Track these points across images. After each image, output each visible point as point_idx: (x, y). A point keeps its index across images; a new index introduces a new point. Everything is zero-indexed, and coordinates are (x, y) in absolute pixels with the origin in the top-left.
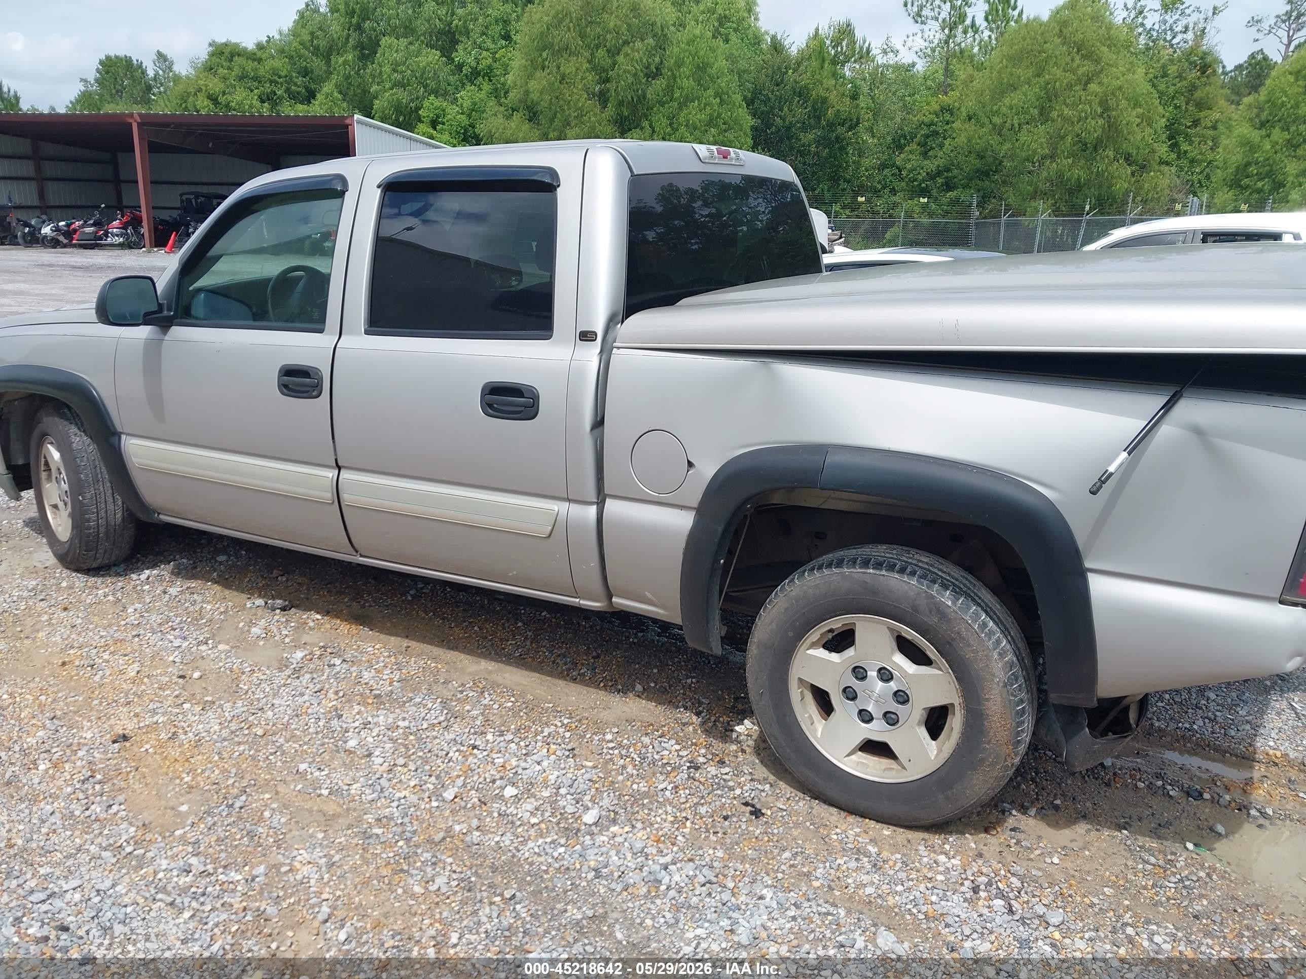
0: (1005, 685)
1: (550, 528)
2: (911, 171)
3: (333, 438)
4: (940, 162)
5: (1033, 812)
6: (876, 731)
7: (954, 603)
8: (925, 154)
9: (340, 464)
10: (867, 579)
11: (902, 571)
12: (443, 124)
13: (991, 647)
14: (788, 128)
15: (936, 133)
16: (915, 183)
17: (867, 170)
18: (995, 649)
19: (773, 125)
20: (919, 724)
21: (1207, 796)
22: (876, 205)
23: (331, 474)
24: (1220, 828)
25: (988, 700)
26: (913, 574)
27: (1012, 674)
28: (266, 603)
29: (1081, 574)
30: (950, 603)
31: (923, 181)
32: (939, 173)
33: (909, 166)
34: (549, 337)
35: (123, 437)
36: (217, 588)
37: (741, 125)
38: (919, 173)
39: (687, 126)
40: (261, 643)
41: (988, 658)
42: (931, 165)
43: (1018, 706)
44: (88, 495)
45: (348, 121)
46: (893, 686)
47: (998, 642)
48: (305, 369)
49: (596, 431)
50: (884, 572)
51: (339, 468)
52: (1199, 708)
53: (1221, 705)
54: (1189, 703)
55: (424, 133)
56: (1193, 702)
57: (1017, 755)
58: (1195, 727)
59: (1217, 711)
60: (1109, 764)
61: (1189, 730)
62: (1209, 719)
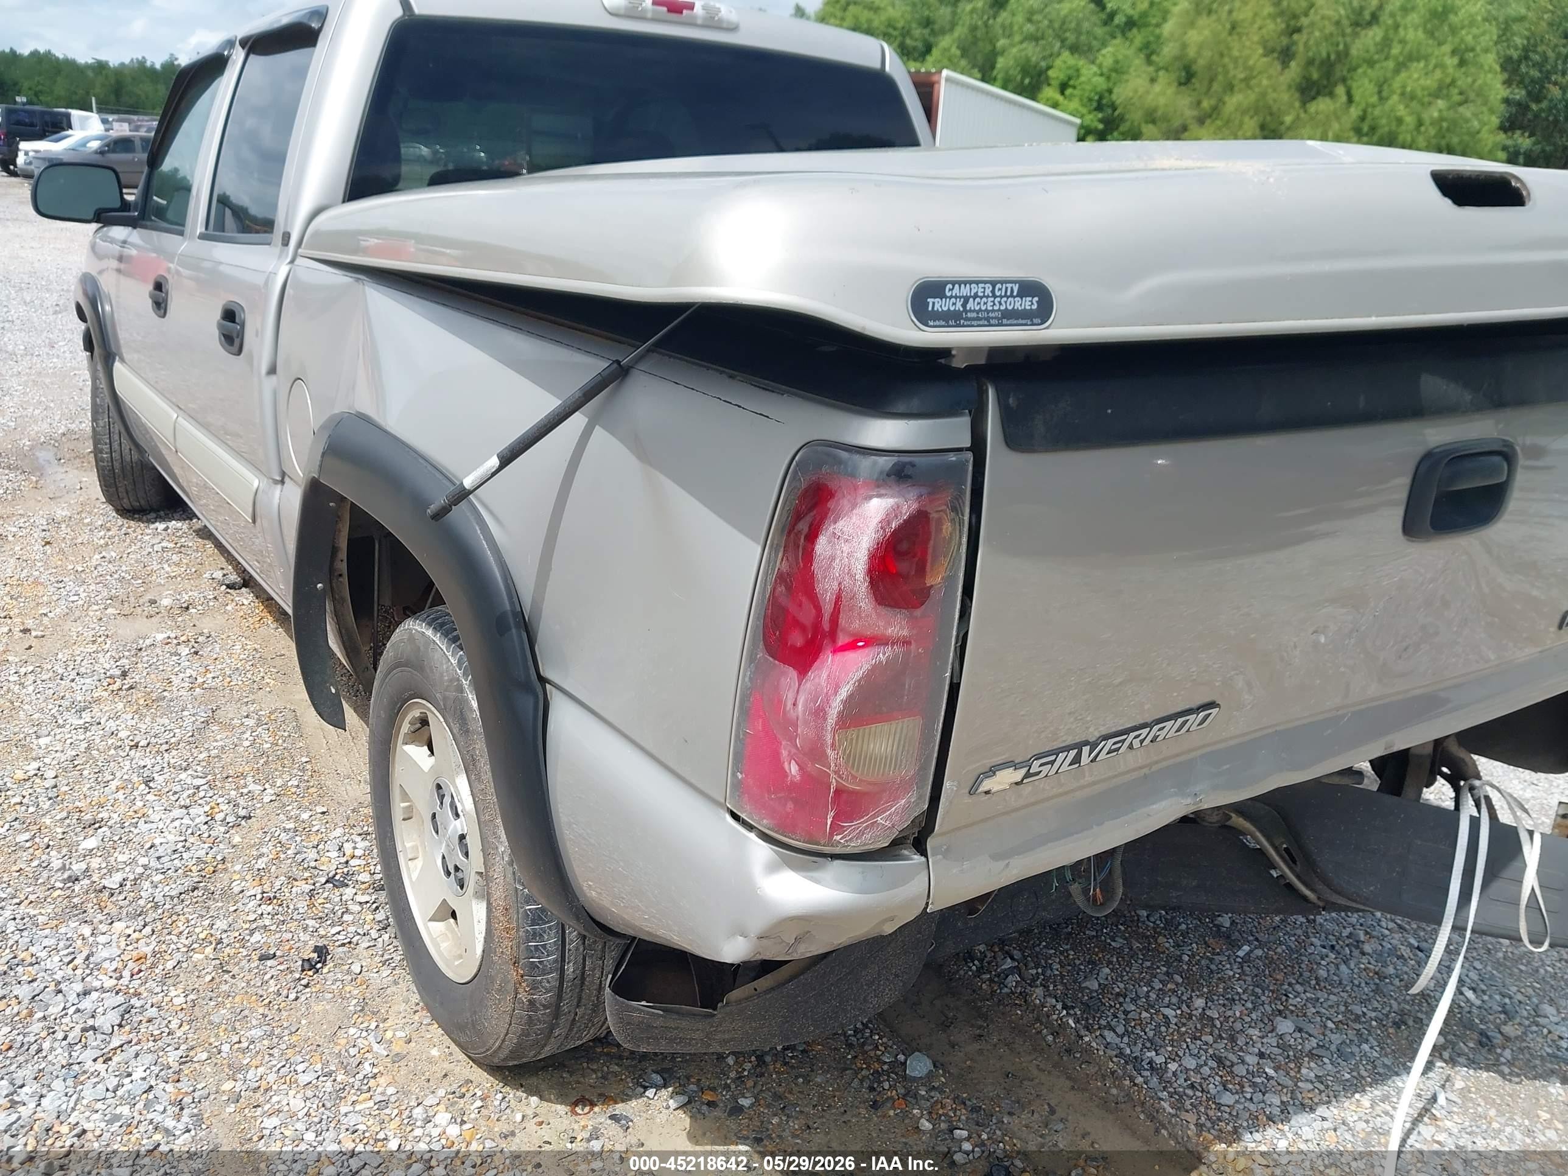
0: (511, 862)
6: (452, 894)
10: (423, 643)
12: (1075, 87)
19: (1545, 97)
20: (477, 896)
23: (176, 415)
28: (224, 576)
37: (1487, 97)
39: (1402, 94)
43: (528, 902)
46: (459, 826)
48: (160, 280)
51: (179, 409)
52: (1233, 1039)
53: (1283, 1047)
54: (1226, 1026)
55: (1048, 100)
56: (1238, 1026)
57: (534, 987)
58: (1173, 1066)
59: (1261, 1055)
60: (916, 1074)
61: (1152, 1069)
62: (1220, 1061)
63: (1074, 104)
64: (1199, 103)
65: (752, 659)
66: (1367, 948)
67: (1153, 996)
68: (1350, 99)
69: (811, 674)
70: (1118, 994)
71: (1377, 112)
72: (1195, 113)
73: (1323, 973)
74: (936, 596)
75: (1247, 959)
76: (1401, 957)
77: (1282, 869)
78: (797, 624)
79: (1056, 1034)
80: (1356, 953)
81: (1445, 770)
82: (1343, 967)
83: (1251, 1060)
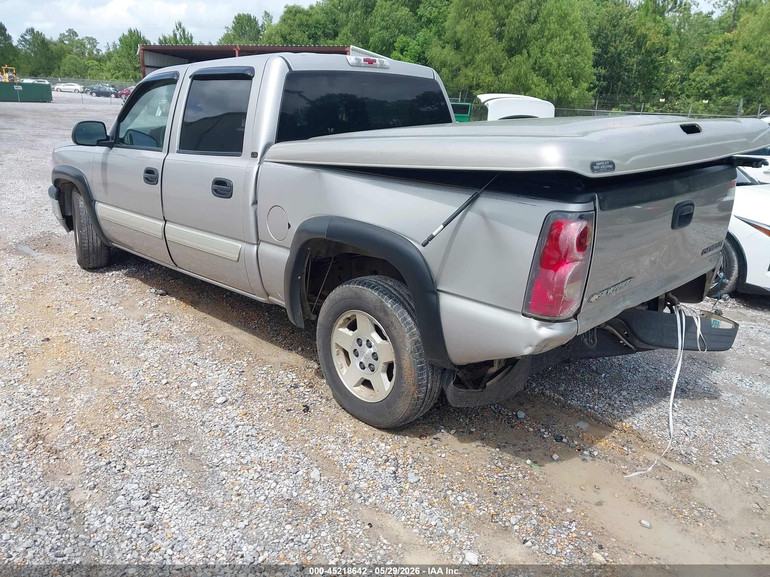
0: (412, 352)
1: (237, 256)
2: (699, 83)
3: (162, 205)
4: (720, 77)
5: (453, 432)
6: (367, 374)
7: (392, 306)
8: (709, 72)
9: (166, 219)
10: (358, 291)
11: (373, 288)
12: (407, 51)
13: (406, 331)
14: (619, 54)
15: (718, 58)
16: (701, 90)
17: (671, 82)
18: (408, 332)
19: (609, 52)
20: (382, 371)
21: (564, 440)
22: (675, 105)
23: (162, 224)
24: (555, 456)
25: (404, 359)
26: (377, 290)
27: (416, 347)
28: (156, 291)
29: (436, 292)
30: (389, 306)
31: (707, 89)
32: (718, 85)
33: (698, 79)
34: (239, 155)
35: (96, 202)
36: (140, 282)
37: (586, 53)
38: (704, 84)
39: (551, 52)
40: (139, 308)
41: (404, 337)
42: (713, 79)
43: (418, 365)
44: (84, 231)
45: (347, 49)
46: (372, 350)
47: (411, 329)
48: (152, 169)
49: (255, 206)
50: (365, 288)
51: (166, 221)
52: (610, 398)
53: (626, 399)
54: (607, 395)
55: (395, 57)
56: (610, 395)
57: (420, 392)
58: (596, 407)
59: (620, 401)
60: (521, 417)
61: (590, 408)
62: (609, 404)
63: (408, 59)
64: (464, 58)
65: (535, 270)
66: (640, 370)
67: (581, 390)
68: (529, 56)
69: (559, 271)
70: (571, 391)
71: (541, 60)
72: (463, 62)
73: (629, 378)
74: (588, 248)
75: (605, 377)
76: (650, 372)
77: (623, 341)
78: (553, 258)
79: (558, 403)
80: (637, 372)
81: (669, 303)
82: (635, 376)
83: (618, 402)
